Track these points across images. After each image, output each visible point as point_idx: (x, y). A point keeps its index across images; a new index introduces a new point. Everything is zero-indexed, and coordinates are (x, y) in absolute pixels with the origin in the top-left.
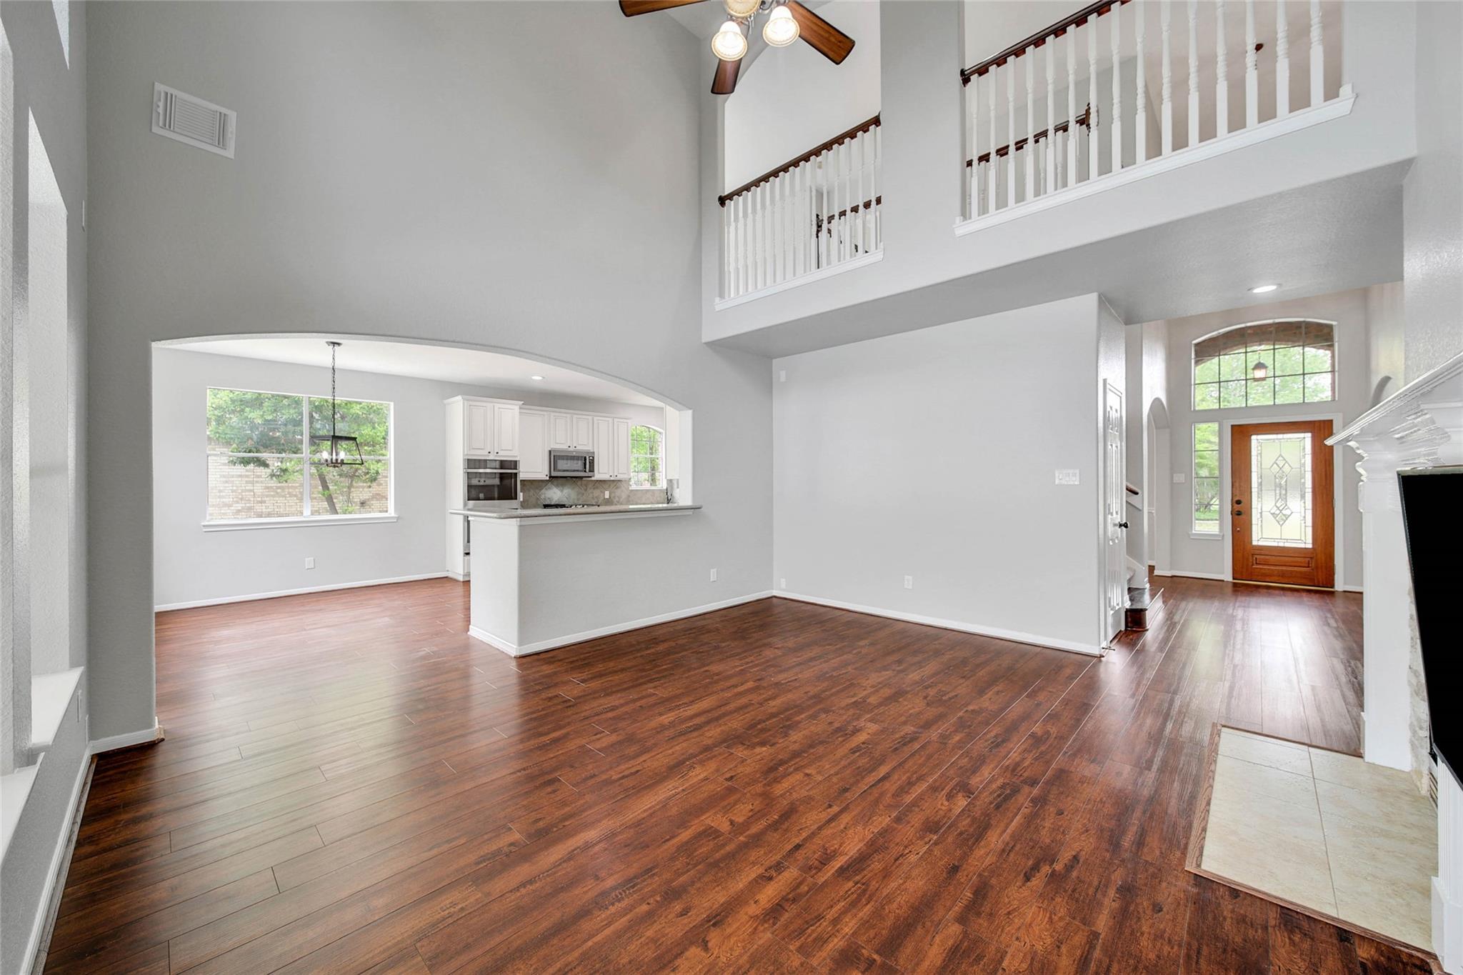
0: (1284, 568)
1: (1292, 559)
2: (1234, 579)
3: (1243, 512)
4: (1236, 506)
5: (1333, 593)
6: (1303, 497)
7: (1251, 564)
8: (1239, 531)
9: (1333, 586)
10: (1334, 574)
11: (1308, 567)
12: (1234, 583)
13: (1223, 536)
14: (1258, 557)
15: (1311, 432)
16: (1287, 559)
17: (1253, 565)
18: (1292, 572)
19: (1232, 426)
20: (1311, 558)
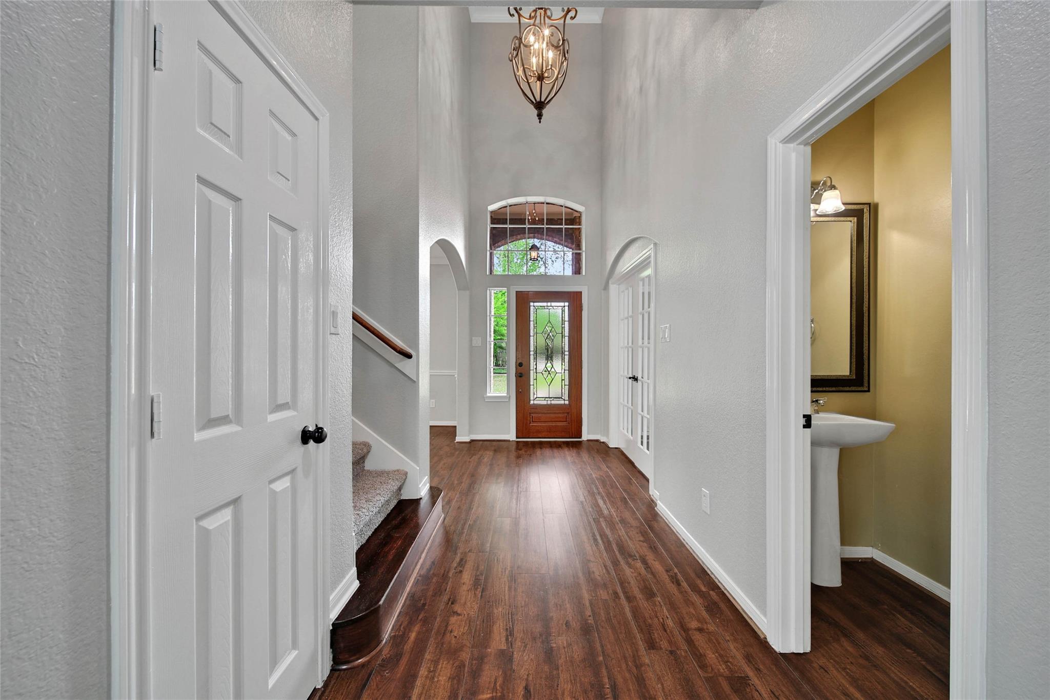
0: (550, 424)
1: (557, 415)
2: (517, 438)
3: (523, 373)
4: (519, 367)
5: (580, 442)
6: (563, 360)
7: (529, 422)
8: (520, 392)
9: (580, 437)
10: (582, 426)
11: (566, 421)
12: (517, 442)
13: (510, 396)
14: (533, 415)
15: (568, 302)
16: (552, 415)
17: (530, 423)
18: (556, 426)
19: (516, 292)
20: (568, 413)
